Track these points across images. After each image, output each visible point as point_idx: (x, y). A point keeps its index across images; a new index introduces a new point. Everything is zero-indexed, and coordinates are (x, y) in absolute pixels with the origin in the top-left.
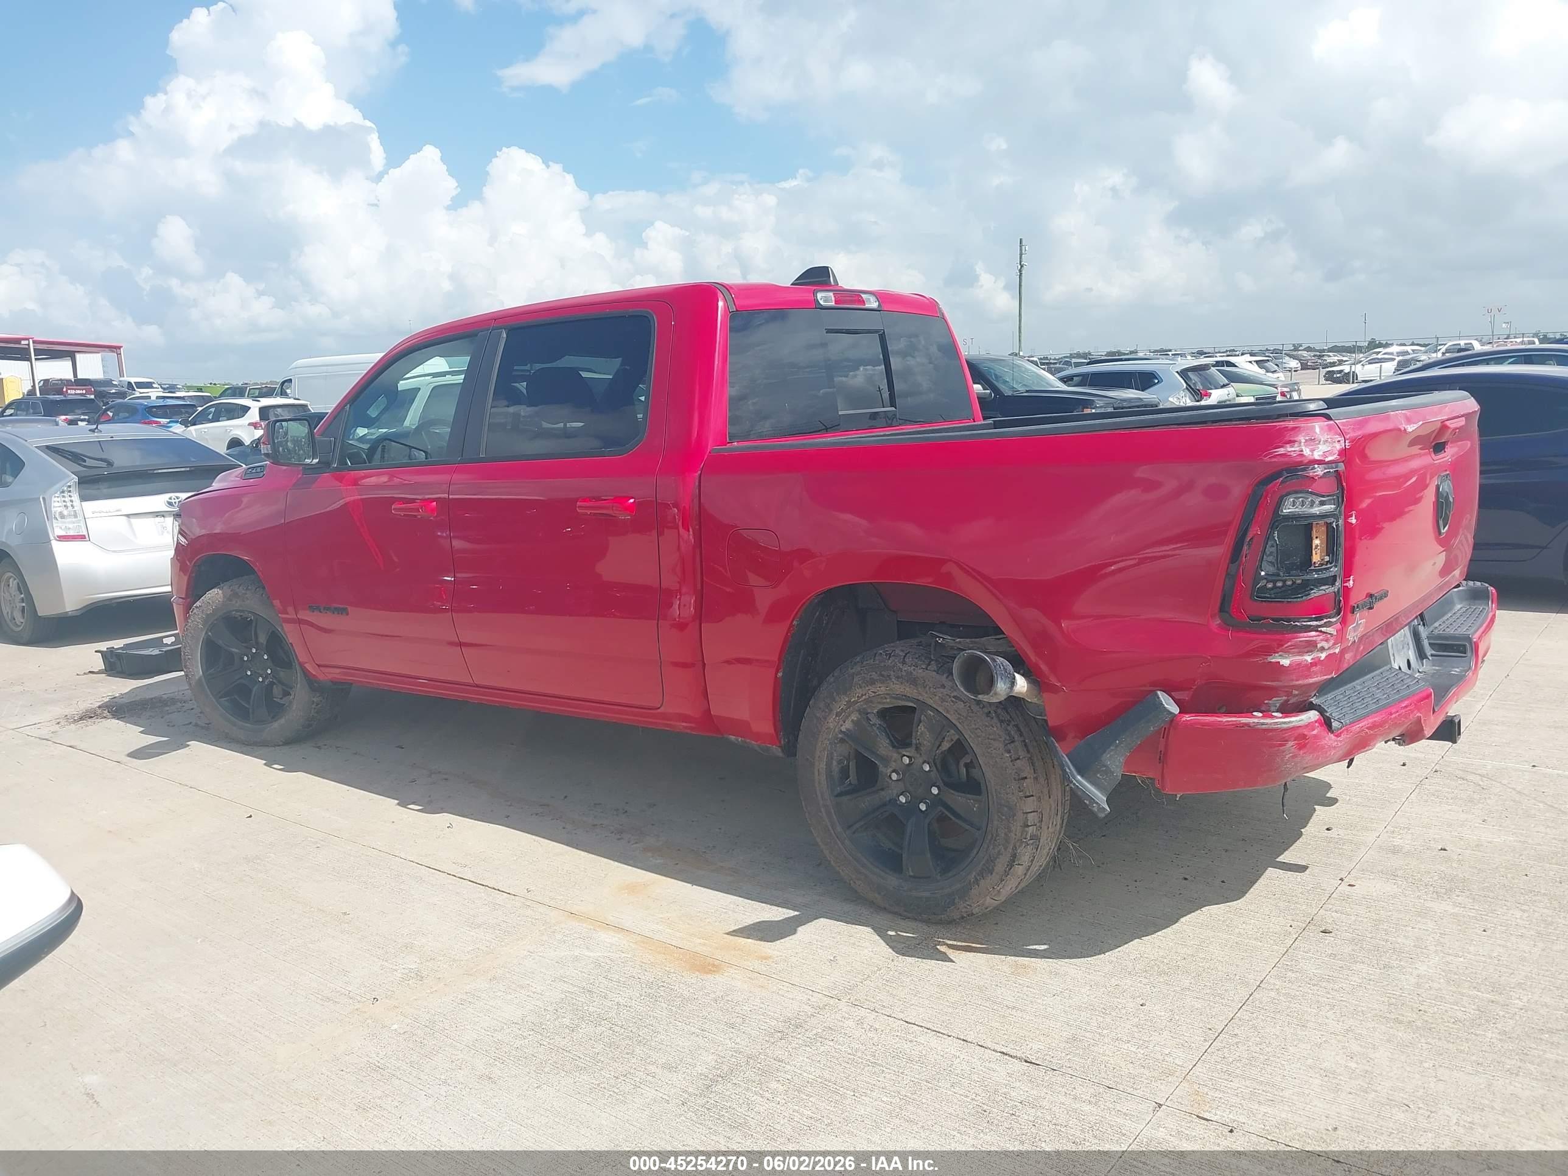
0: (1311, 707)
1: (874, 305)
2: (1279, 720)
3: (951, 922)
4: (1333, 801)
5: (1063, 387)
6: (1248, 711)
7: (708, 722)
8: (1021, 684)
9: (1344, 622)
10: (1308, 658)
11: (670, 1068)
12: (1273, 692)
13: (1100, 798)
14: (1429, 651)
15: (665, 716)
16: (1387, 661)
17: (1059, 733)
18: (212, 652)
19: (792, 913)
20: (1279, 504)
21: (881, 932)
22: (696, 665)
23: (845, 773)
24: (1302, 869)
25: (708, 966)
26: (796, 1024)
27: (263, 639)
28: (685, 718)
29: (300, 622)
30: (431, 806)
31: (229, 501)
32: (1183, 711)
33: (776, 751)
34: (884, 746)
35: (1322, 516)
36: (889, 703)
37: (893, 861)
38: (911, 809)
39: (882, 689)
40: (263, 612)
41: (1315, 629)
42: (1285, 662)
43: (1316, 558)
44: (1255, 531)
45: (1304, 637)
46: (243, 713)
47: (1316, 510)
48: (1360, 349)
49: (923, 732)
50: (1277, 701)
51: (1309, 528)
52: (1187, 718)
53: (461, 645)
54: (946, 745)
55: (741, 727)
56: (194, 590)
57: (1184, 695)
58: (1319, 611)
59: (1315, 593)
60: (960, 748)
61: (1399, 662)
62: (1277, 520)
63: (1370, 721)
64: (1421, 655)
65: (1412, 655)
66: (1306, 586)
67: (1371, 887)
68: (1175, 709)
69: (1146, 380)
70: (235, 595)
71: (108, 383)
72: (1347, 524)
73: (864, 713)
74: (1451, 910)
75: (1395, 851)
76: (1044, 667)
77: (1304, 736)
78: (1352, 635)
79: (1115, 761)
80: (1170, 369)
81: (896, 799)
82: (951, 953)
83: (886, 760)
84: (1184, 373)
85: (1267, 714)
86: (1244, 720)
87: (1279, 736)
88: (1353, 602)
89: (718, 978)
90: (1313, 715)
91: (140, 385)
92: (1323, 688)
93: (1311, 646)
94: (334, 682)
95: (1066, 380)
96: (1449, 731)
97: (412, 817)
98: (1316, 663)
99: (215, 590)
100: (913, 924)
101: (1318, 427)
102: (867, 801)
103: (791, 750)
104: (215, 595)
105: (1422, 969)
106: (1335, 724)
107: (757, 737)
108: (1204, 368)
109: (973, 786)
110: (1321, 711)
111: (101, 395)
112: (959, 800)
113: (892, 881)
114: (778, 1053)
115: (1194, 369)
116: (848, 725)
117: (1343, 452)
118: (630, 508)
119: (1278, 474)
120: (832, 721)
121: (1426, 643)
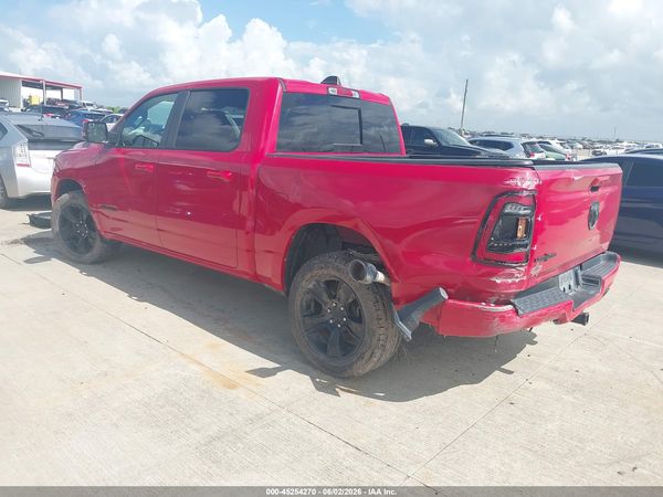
0: (510, 303)
1: (357, 96)
2: (493, 308)
3: (344, 378)
4: (535, 343)
5: (469, 145)
6: (479, 302)
7: (256, 277)
8: (381, 277)
9: (530, 266)
10: (510, 281)
11: (197, 431)
12: (493, 294)
13: (408, 333)
14: (581, 281)
15: (237, 272)
16: (556, 284)
17: (396, 301)
18: (64, 221)
19: (278, 365)
20: (504, 207)
21: (313, 379)
22: (251, 251)
23: (309, 307)
24: (511, 372)
25: (232, 386)
26: (260, 417)
27: (85, 217)
28: (246, 274)
29: (98, 212)
30: (141, 299)
31: (75, 156)
32: (449, 298)
33: (283, 293)
34: (325, 297)
35: (524, 215)
36: (328, 278)
37: (323, 348)
38: (334, 326)
39: (325, 272)
40: (85, 206)
41: (514, 267)
42: (498, 281)
43: (519, 235)
44: (491, 218)
45: (508, 271)
46: (74, 248)
47: (522, 212)
48: (610, 142)
49: (341, 292)
50: (494, 299)
51: (518, 220)
52: (451, 301)
53: (159, 230)
54: (350, 300)
55: (268, 280)
56: (59, 192)
57: (452, 290)
58: (518, 259)
59: (516, 251)
60: (355, 302)
61: (563, 285)
62: (503, 215)
63: (539, 313)
64: (577, 283)
65: (572, 283)
66: (513, 247)
67: (539, 385)
68: (446, 297)
69: (508, 146)
70: (73, 198)
71: (75, 102)
72: (536, 221)
73: (318, 282)
74: (572, 400)
75: (556, 369)
76: (393, 271)
77: (504, 317)
78: (534, 272)
79: (417, 317)
80: (518, 142)
81: (328, 321)
82: (340, 392)
83: (326, 304)
84: (524, 145)
85: (488, 304)
86: (476, 305)
87: (492, 315)
88: (535, 257)
89: (234, 392)
90: (510, 307)
91: (88, 105)
92: (517, 295)
93: (512, 275)
94: (112, 240)
95: (471, 142)
96: (582, 319)
97: (132, 302)
98: (514, 283)
99: (66, 195)
100: (328, 377)
101: (528, 173)
102: (316, 320)
103: (288, 293)
104: (65, 196)
105: (550, 426)
106: (520, 312)
107: (274, 285)
108: (534, 143)
109: (359, 320)
110: (514, 306)
111: (71, 107)
112: (354, 326)
113: (322, 357)
114: (247, 430)
115: (528, 143)
116: (310, 286)
117: (538, 186)
118: (229, 177)
119: (506, 193)
120: (304, 283)
121: (580, 278)
